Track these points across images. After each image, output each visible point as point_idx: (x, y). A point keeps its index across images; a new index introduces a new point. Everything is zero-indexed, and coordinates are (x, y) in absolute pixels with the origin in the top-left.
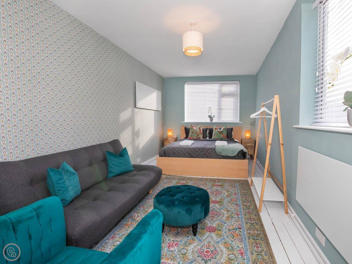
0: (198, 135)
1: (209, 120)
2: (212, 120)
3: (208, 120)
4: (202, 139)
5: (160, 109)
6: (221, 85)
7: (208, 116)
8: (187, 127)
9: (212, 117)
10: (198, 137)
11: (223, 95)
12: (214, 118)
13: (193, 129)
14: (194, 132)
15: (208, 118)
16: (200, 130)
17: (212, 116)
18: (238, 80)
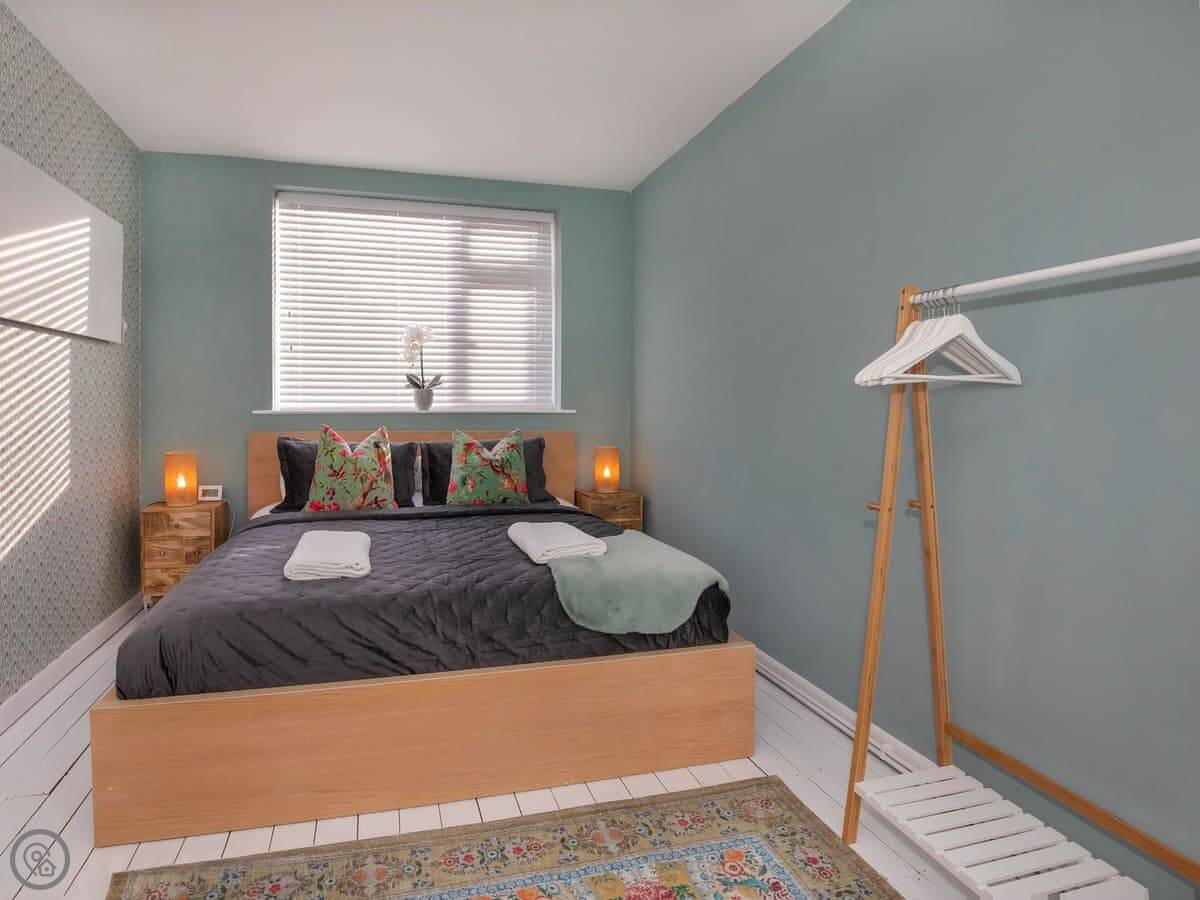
0: (371, 488)
1: (412, 398)
2: (425, 398)
3: (406, 401)
4: (391, 507)
5: (113, 329)
6: (463, 226)
7: (405, 378)
8: (292, 443)
9: (427, 384)
10: (371, 497)
11: (476, 277)
12: (435, 391)
13: (338, 451)
14: (349, 468)
15: (408, 387)
16: (381, 457)
17: (429, 378)
18: (550, 212)
